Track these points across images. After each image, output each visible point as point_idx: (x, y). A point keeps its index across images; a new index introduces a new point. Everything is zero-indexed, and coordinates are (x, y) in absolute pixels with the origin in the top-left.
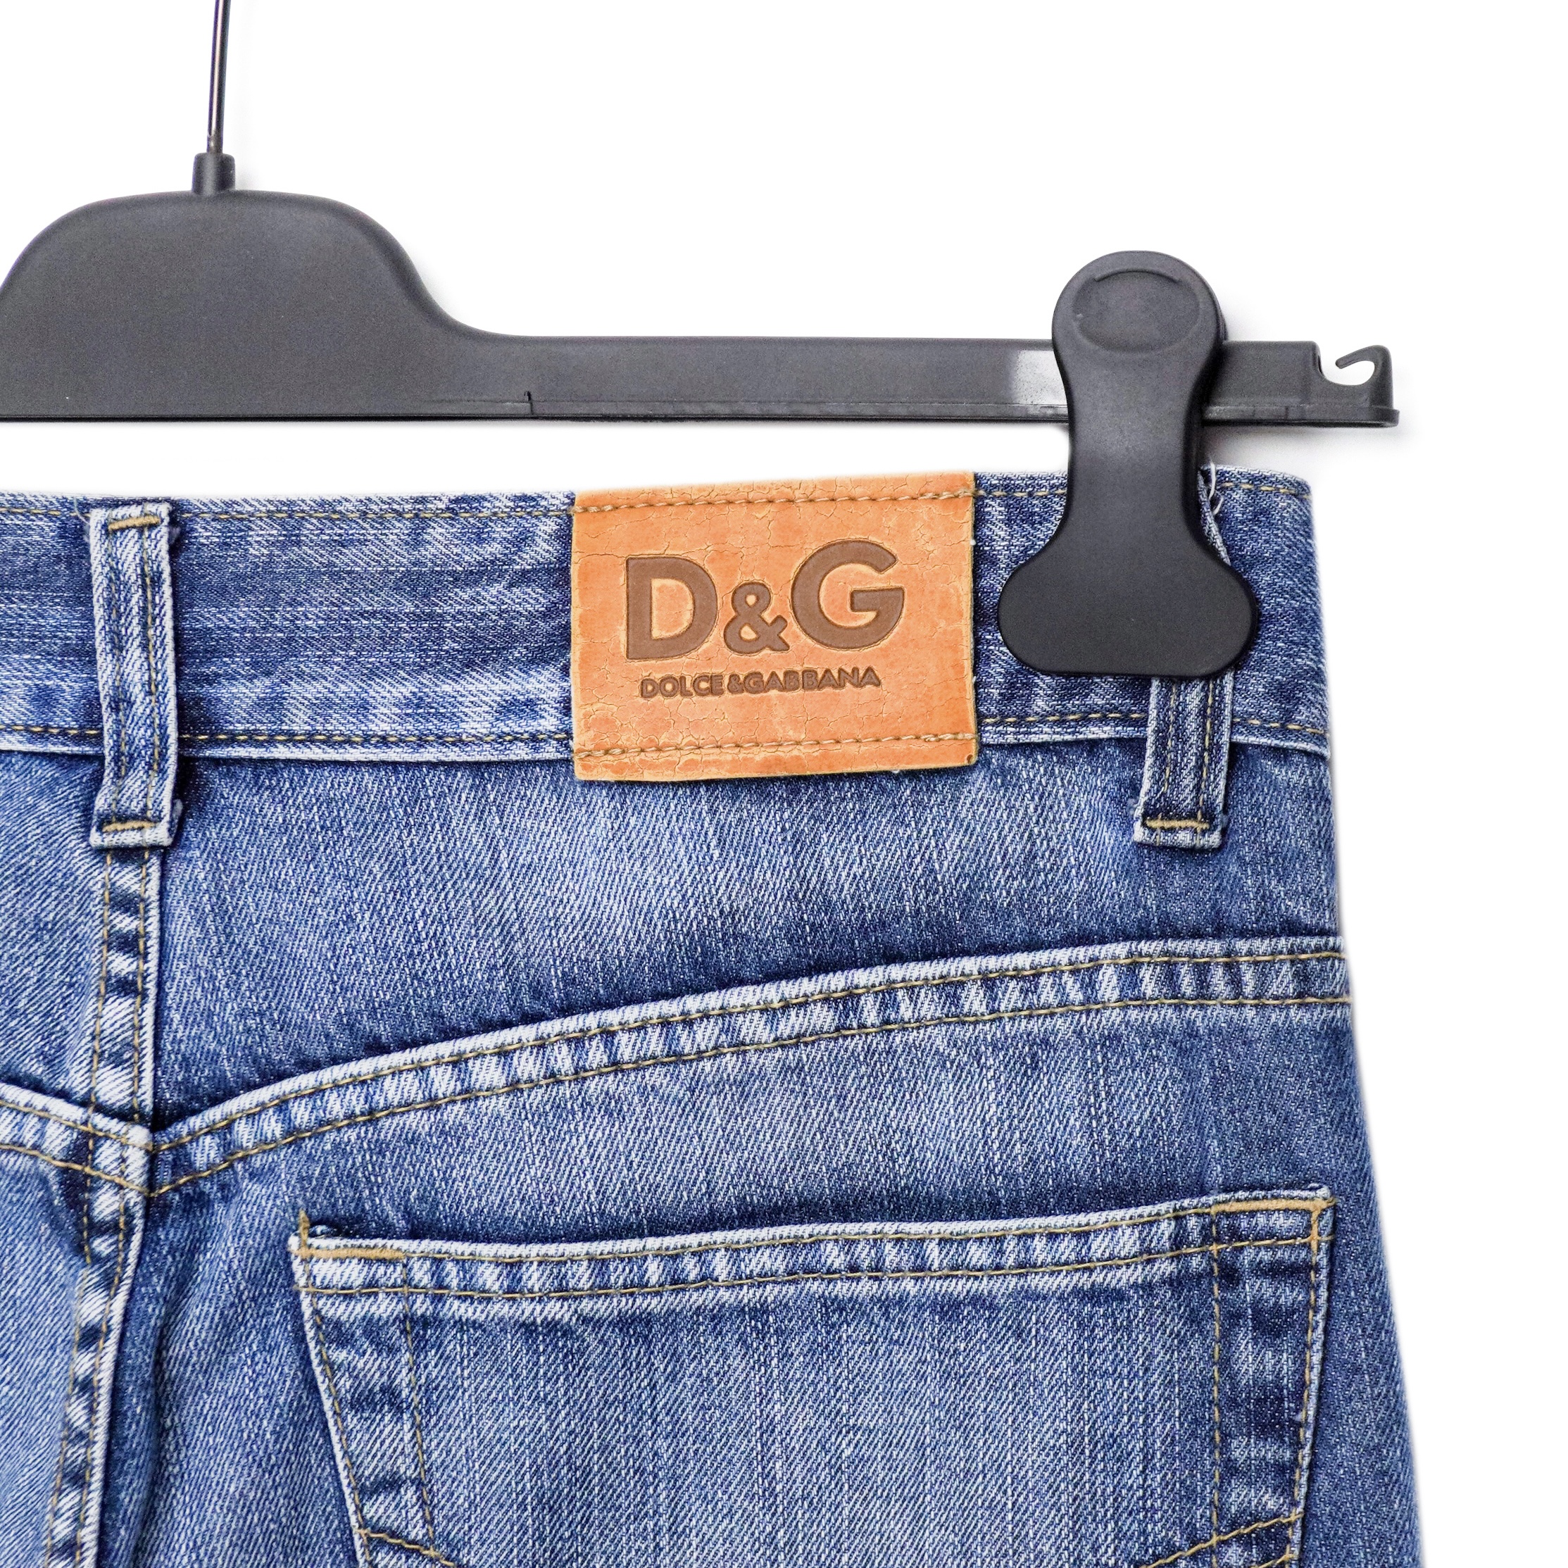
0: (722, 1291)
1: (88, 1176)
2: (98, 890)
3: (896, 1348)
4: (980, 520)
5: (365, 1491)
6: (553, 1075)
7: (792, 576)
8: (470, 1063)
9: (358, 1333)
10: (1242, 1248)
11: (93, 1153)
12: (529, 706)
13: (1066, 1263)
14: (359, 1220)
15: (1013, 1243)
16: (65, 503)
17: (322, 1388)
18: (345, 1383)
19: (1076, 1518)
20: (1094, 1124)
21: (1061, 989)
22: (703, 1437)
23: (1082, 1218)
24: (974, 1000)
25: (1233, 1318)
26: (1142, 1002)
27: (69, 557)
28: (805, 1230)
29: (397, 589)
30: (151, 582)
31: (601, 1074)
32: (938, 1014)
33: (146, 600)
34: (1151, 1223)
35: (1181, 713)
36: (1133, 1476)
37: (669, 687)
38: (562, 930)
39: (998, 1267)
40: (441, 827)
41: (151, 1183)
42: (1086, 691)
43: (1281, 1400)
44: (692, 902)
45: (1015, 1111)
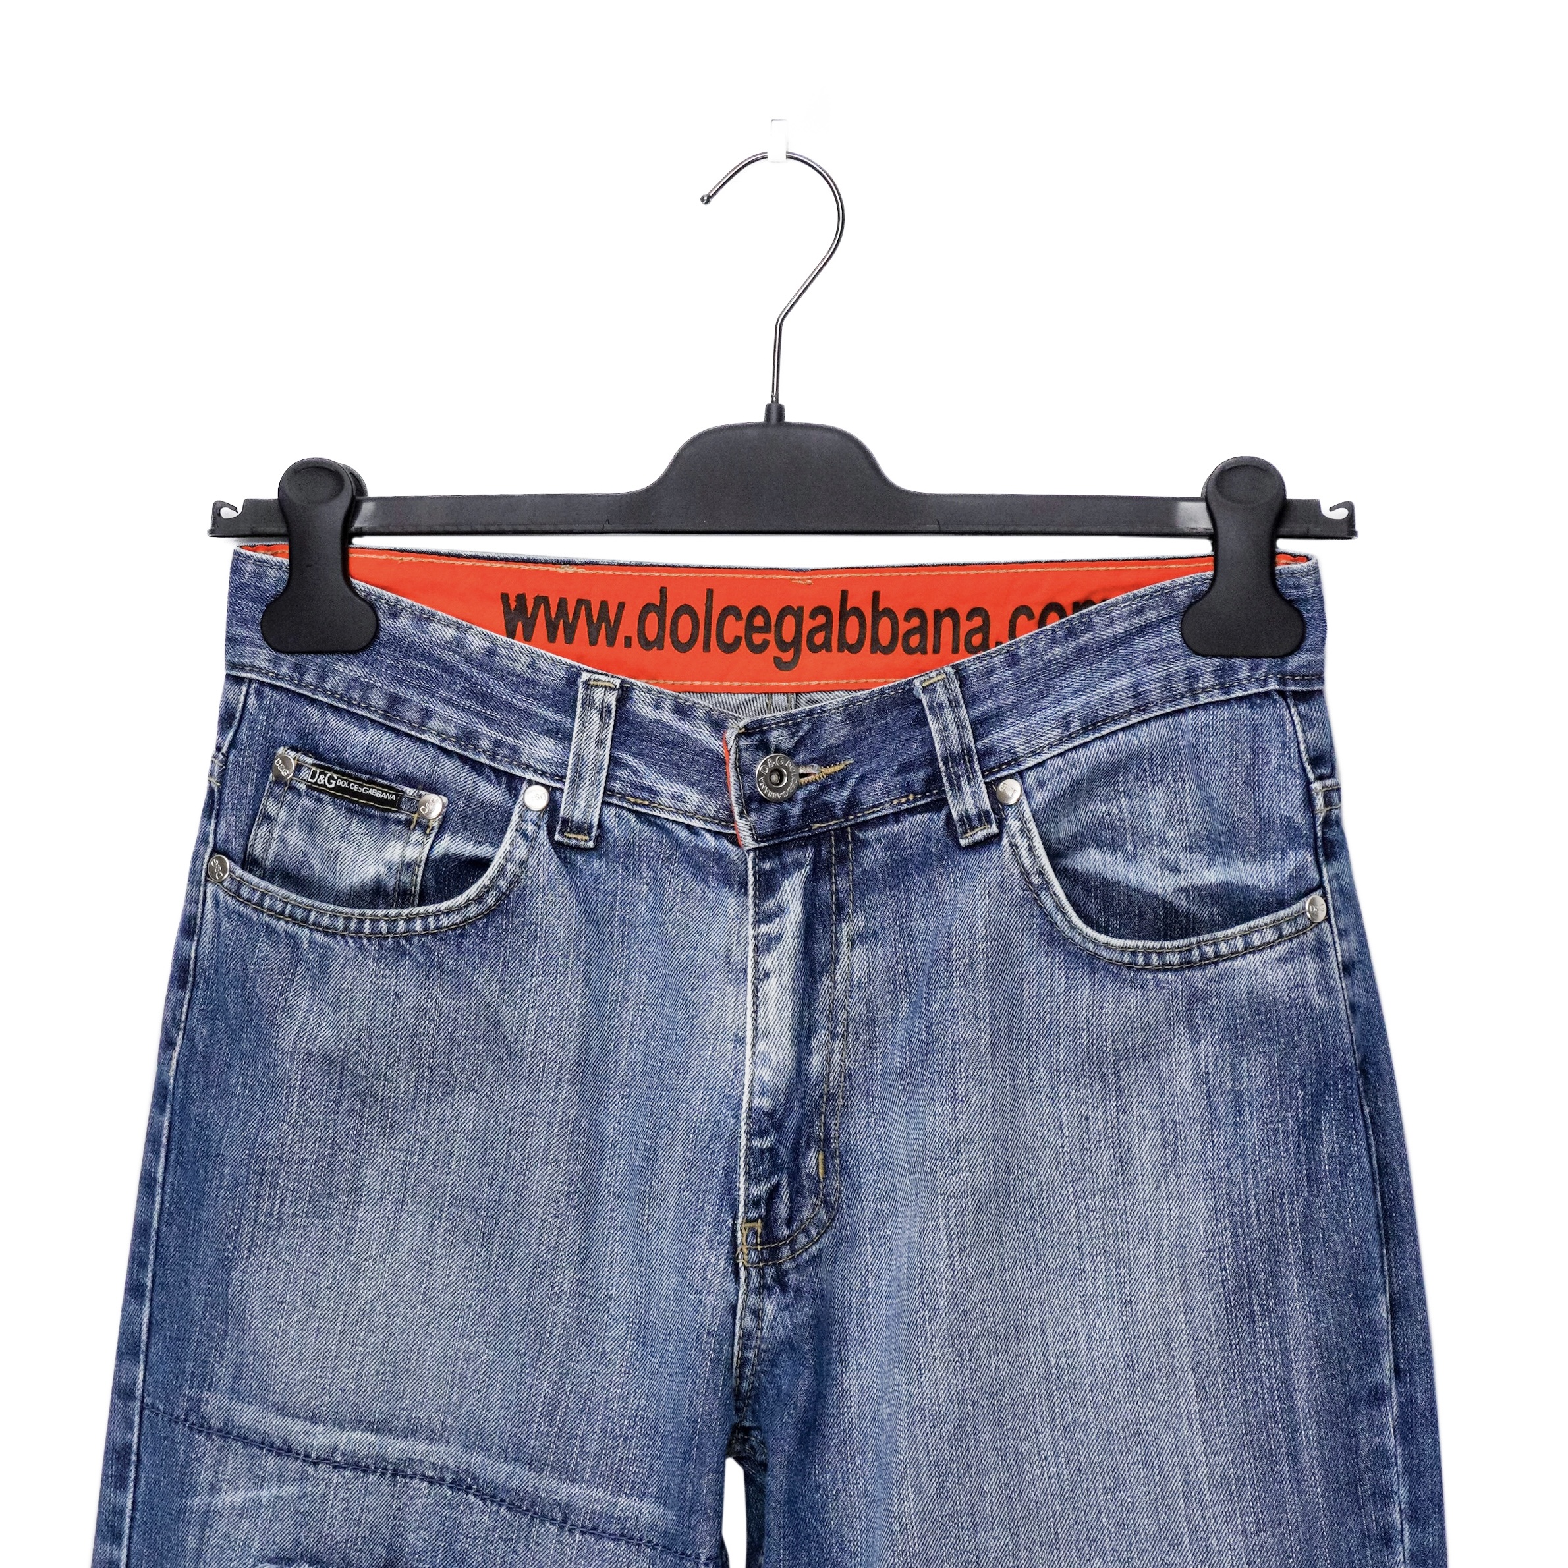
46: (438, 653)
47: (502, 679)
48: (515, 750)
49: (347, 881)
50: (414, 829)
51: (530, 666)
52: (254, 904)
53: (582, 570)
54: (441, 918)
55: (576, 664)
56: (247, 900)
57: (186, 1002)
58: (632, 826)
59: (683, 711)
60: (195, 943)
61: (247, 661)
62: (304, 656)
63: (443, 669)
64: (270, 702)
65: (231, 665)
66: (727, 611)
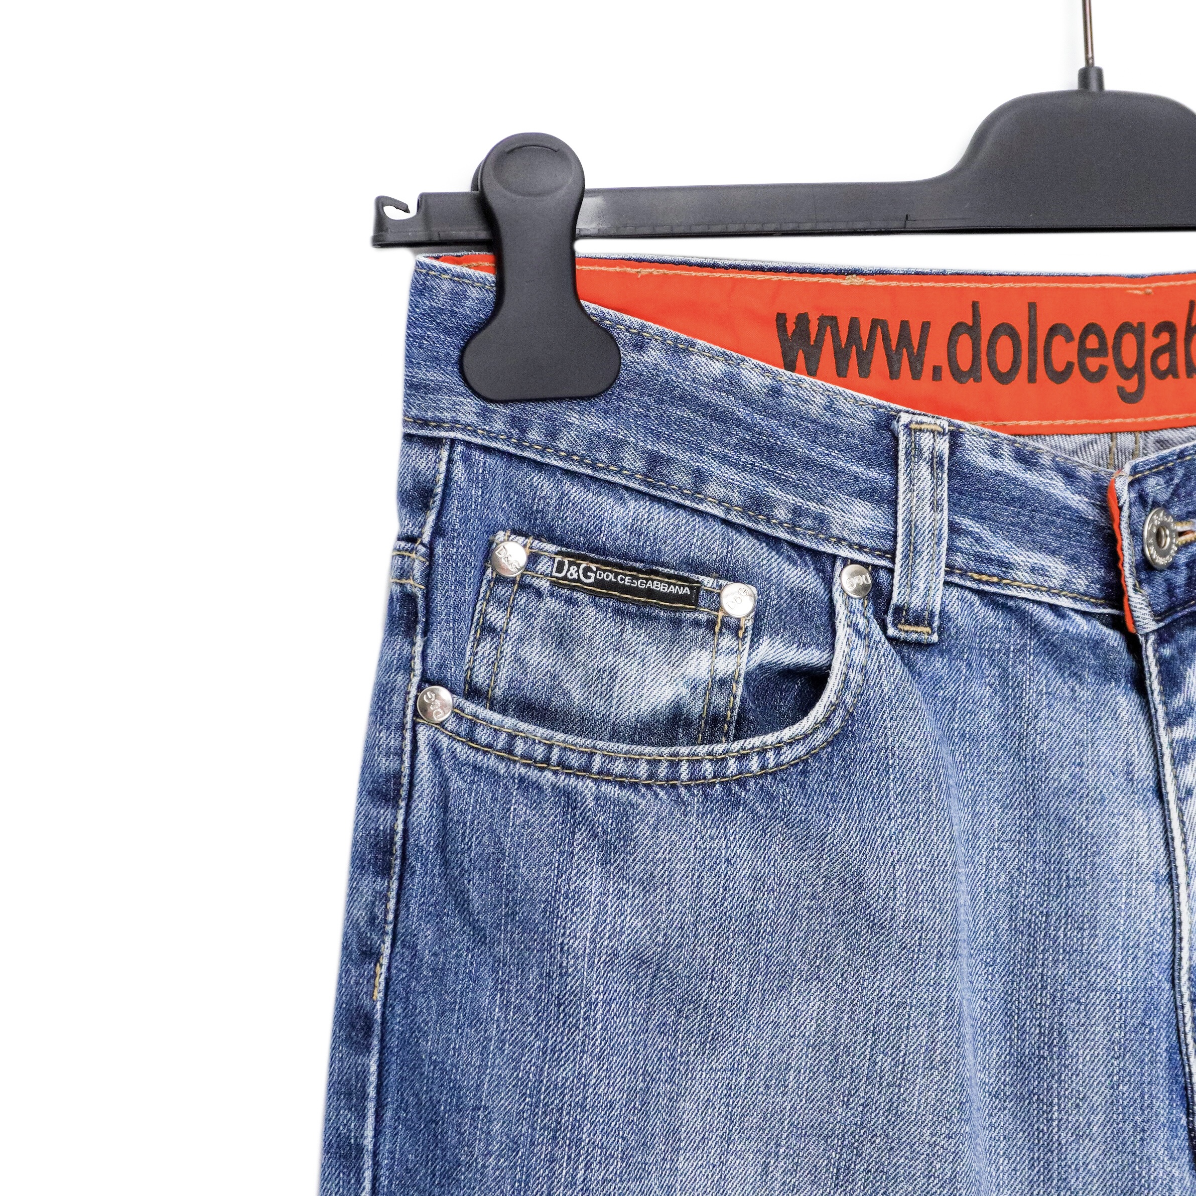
46: (705, 394)
47: (794, 425)
48: (822, 520)
49: (632, 709)
50: (721, 633)
51: (828, 408)
52: (499, 751)
53: (872, 282)
54: (782, 751)
55: (886, 403)
56: (486, 746)
57: (393, 894)
58: (976, 610)
59: (1026, 459)
60: (402, 812)
61: (447, 415)
62: (521, 406)
63: (711, 416)
64: (484, 470)
65: (411, 420)
66: (1054, 330)
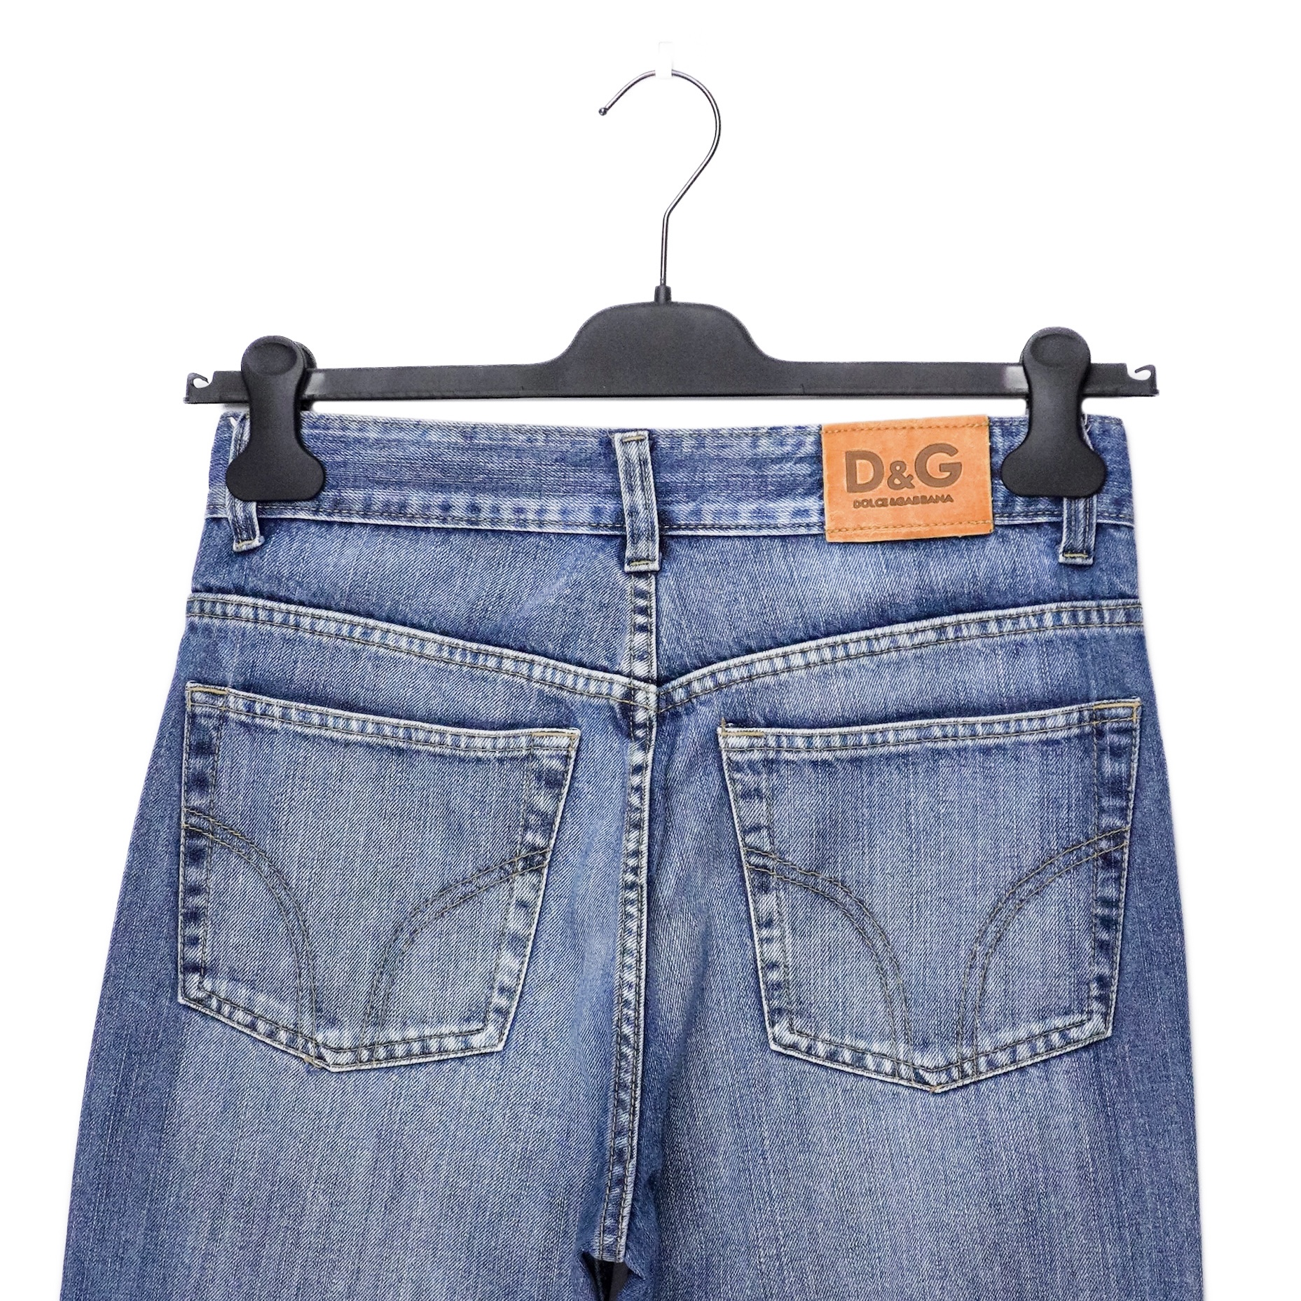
0: (891, 747)
1: (631, 705)
2: (629, 589)
3: (963, 768)
4: (991, 435)
5: (746, 832)
6: (823, 661)
7: (915, 458)
8: (790, 656)
9: (746, 766)
10: (1106, 722)
11: (634, 696)
12: (806, 512)
13: (1036, 730)
14: (745, 721)
15: (1013, 723)
16: (602, 431)
17: (730, 790)
18: (739, 787)
19: (1042, 831)
20: (1044, 676)
21: (1028, 622)
22: (881, 808)
23: (1042, 712)
24: (993, 628)
25: (1102, 751)
26: (1062, 626)
27: (604, 454)
28: (925, 722)
29: (748, 465)
30: (643, 463)
31: (842, 660)
32: (978, 634)
33: (642, 471)
34: (1070, 713)
35: (1077, 511)
36: (1063, 814)
37: (865, 503)
38: (823, 603)
39: (1007, 733)
40: (769, 562)
41: (658, 708)
42: (1037, 502)
43: (1121, 782)
44: (877, 590)
45: (1011, 672)
